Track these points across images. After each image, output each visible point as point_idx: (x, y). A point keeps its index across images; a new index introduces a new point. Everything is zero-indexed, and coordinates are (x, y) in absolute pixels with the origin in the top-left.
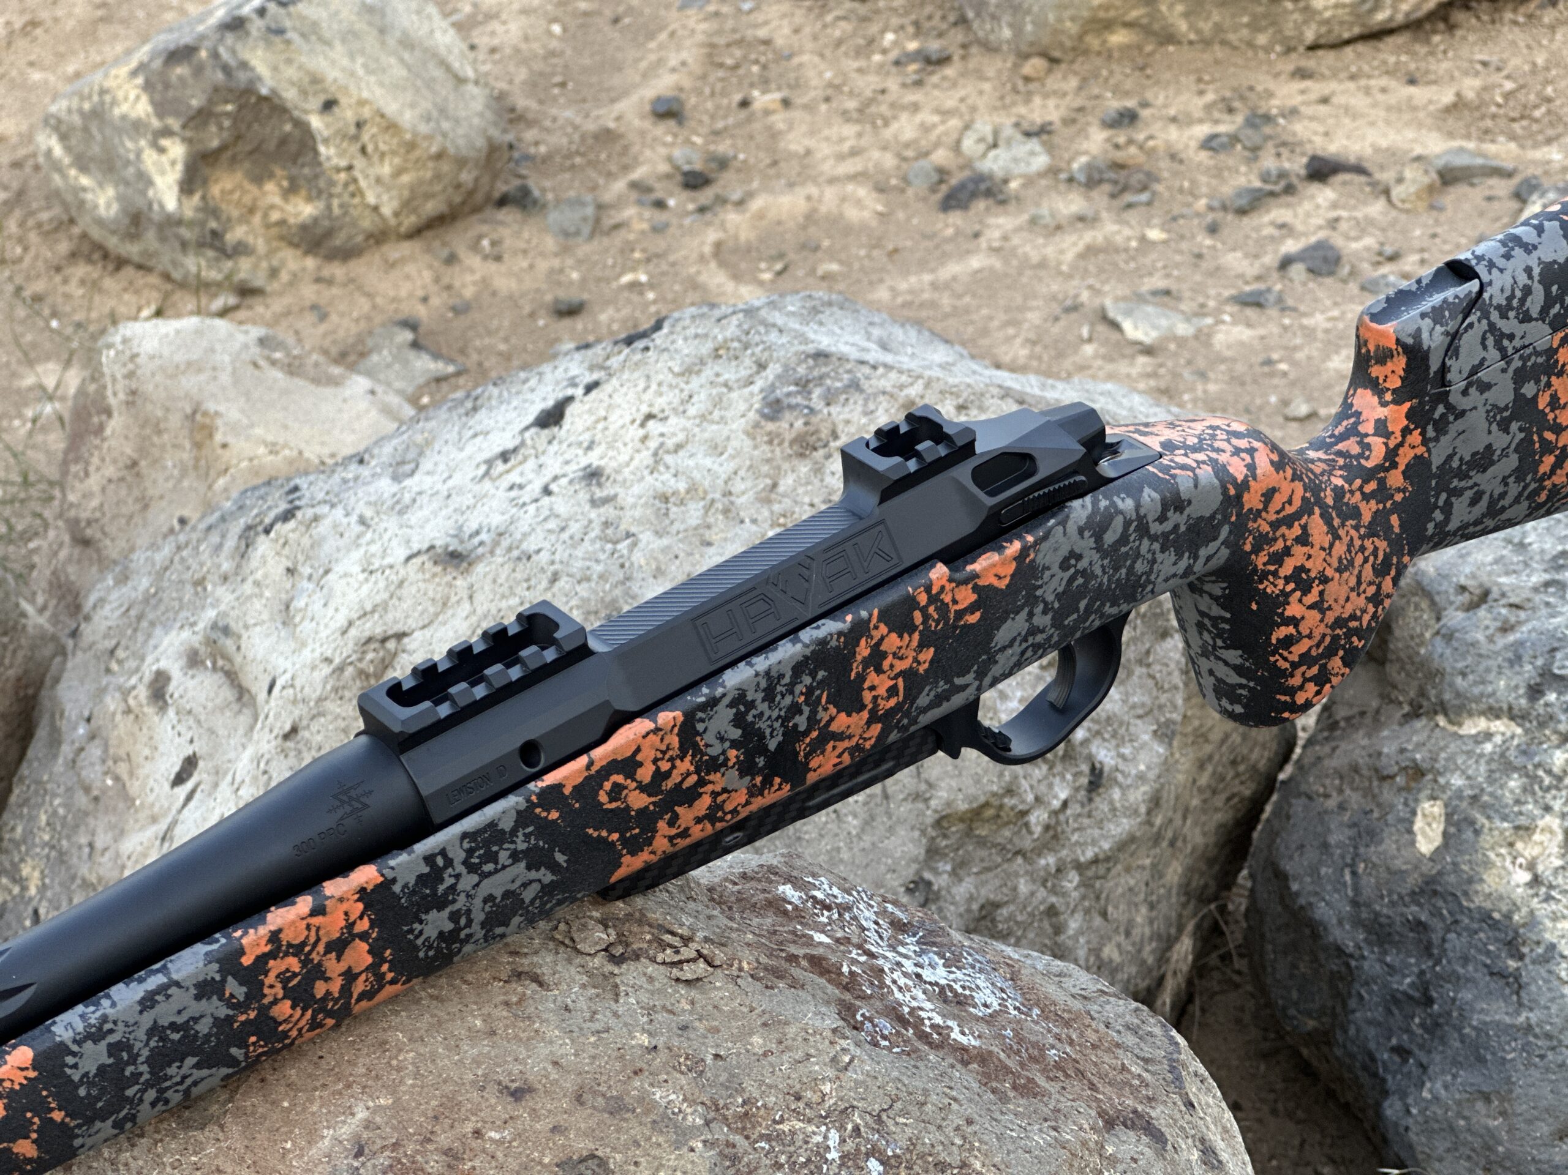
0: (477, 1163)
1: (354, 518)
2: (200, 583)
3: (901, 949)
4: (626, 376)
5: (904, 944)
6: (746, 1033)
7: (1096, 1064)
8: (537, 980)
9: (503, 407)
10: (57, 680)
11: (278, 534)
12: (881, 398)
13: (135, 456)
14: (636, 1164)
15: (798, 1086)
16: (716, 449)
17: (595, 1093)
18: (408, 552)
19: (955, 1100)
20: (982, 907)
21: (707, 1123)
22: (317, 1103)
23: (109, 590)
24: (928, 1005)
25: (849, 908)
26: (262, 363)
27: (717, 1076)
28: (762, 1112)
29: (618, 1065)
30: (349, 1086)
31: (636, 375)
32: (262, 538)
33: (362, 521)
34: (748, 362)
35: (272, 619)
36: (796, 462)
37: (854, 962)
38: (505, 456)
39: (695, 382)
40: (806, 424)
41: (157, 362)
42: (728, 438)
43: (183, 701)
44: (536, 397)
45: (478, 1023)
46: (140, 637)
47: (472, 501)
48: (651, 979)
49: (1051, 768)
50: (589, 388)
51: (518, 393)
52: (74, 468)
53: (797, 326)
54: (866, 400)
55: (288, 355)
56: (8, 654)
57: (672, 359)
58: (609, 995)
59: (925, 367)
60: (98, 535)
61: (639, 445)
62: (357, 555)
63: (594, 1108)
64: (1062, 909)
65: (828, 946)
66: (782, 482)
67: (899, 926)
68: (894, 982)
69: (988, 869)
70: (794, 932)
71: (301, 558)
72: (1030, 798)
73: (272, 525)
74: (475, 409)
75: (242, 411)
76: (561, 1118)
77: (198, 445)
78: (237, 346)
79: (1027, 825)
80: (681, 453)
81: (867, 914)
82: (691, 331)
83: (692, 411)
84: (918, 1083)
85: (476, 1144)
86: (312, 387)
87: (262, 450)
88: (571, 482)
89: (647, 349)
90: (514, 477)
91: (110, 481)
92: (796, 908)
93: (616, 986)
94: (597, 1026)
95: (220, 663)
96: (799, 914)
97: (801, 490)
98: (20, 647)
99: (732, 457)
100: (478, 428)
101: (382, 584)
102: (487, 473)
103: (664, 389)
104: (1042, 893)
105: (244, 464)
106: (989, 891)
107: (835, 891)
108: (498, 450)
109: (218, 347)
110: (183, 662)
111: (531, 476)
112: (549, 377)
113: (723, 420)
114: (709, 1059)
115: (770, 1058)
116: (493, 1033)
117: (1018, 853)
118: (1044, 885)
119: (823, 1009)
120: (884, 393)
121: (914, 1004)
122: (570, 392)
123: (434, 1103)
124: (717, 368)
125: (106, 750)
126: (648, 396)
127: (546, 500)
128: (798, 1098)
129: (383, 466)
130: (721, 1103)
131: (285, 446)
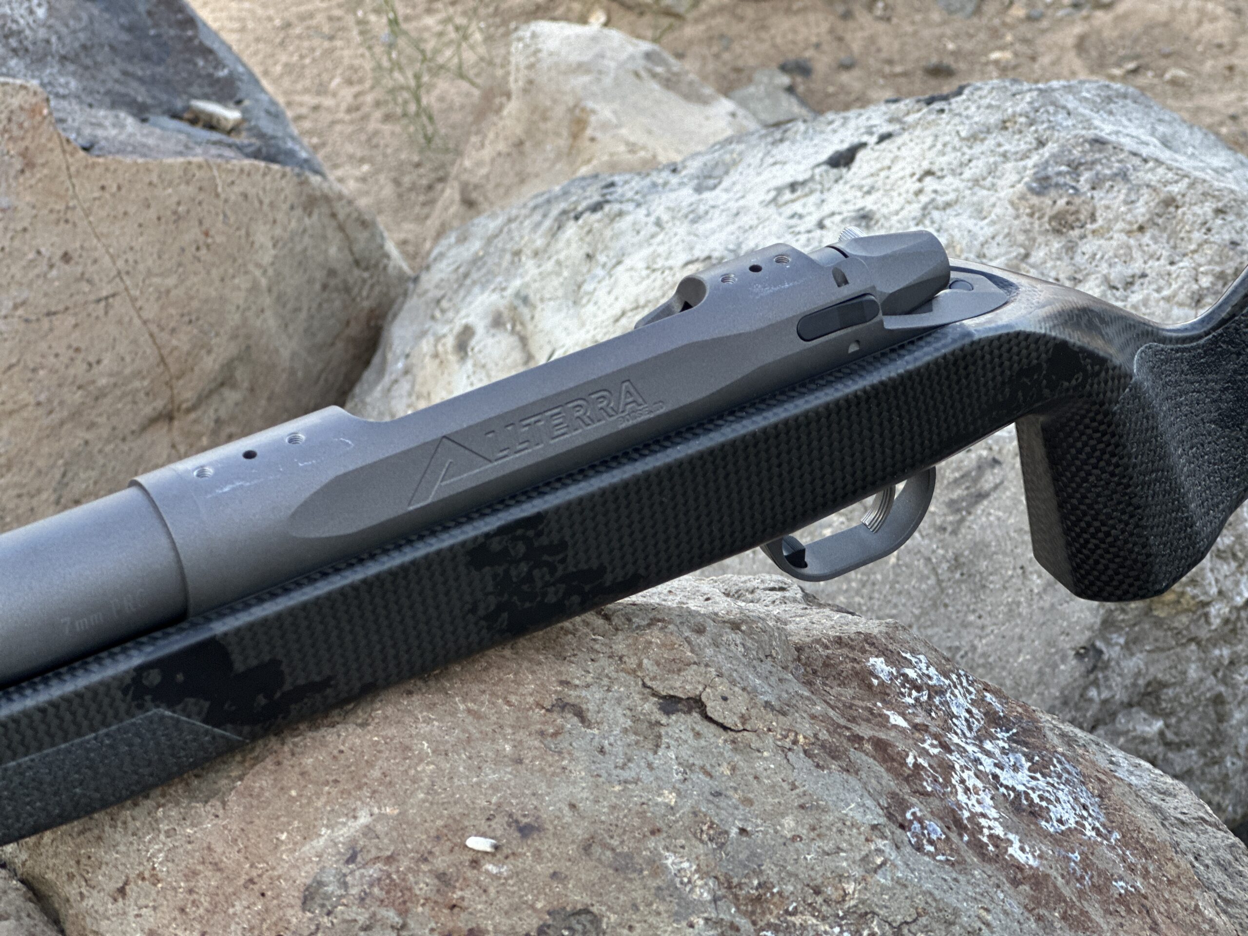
0: (467, 894)
1: (652, 219)
2: (517, 253)
3: (988, 745)
4: (918, 132)
5: (993, 738)
6: (777, 814)
7: (1167, 901)
8: (580, 714)
9: (807, 142)
10: (395, 316)
11: (585, 223)
12: (1145, 190)
13: (523, 137)
14: (631, 928)
15: (819, 881)
16: (979, 213)
17: (606, 846)
18: (690, 258)
19: (988, 925)
20: (1149, 684)
21: (715, 900)
22: (323, 799)
23: (450, 247)
24: (993, 813)
25: (941, 692)
26: (643, 74)
27: (738, 852)
28: (776, 899)
29: (637, 822)
30: (360, 788)
31: (927, 132)
32: (571, 223)
33: (658, 223)
34: (1030, 138)
35: (566, 297)
36: (1050, 237)
37: (925, 753)
38: (793, 187)
39: (978, 148)
40: (1068, 203)
41: (555, 59)
42: (994, 205)
43: (480, 356)
44: (836, 138)
45: (508, 748)
46: (462, 293)
47: (755, 222)
48: (698, 735)
49: (1240, 566)
50: (883, 138)
51: (822, 132)
52: (474, 139)
53: (1087, 112)
54: (1130, 190)
55: (669, 70)
56: (367, 287)
57: (962, 123)
58: (649, 745)
59: (1195, 168)
60: (481, 199)
61: (911, 196)
62: (646, 252)
63: (599, 860)
64: (1230, 699)
65: (903, 731)
66: (1034, 253)
67: (993, 719)
68: (962, 781)
69: (1161, 650)
70: (871, 711)
71: (600, 246)
72: (1214, 590)
73: (581, 213)
74: (782, 140)
75: (615, 112)
76: (563, 866)
77: (575, 136)
78: (624, 56)
79: (1206, 615)
80: (948, 211)
81: (961, 700)
82: (985, 102)
83: (968, 174)
84: (952, 899)
85: (470, 874)
86: (682, 102)
87: (622, 148)
88: (843, 221)
89: (942, 111)
90: (797, 207)
91: (499, 154)
92: (882, 683)
93: (659, 736)
94: (626, 775)
95: (518, 327)
96: (883, 693)
97: (1049, 264)
98: (378, 282)
99: (993, 223)
100: (779, 158)
101: (659, 283)
102: (774, 200)
103: (949, 149)
104: (1211, 681)
105: (605, 158)
106: (1158, 671)
107: (932, 671)
108: (789, 180)
109: (609, 54)
110: (488, 321)
111: (813, 209)
112: (852, 124)
113: (993, 187)
114: (734, 831)
115: (798, 845)
116: (519, 761)
117: (1192, 640)
118: (1215, 674)
119: (869, 802)
120: (1148, 186)
121: (978, 809)
122: (865, 139)
123: (440, 823)
124: (1000, 139)
125: (413, 386)
126: (931, 155)
127: (818, 233)
128: (817, 892)
129: (692, 177)
130: (735, 881)
131: (644, 148)
